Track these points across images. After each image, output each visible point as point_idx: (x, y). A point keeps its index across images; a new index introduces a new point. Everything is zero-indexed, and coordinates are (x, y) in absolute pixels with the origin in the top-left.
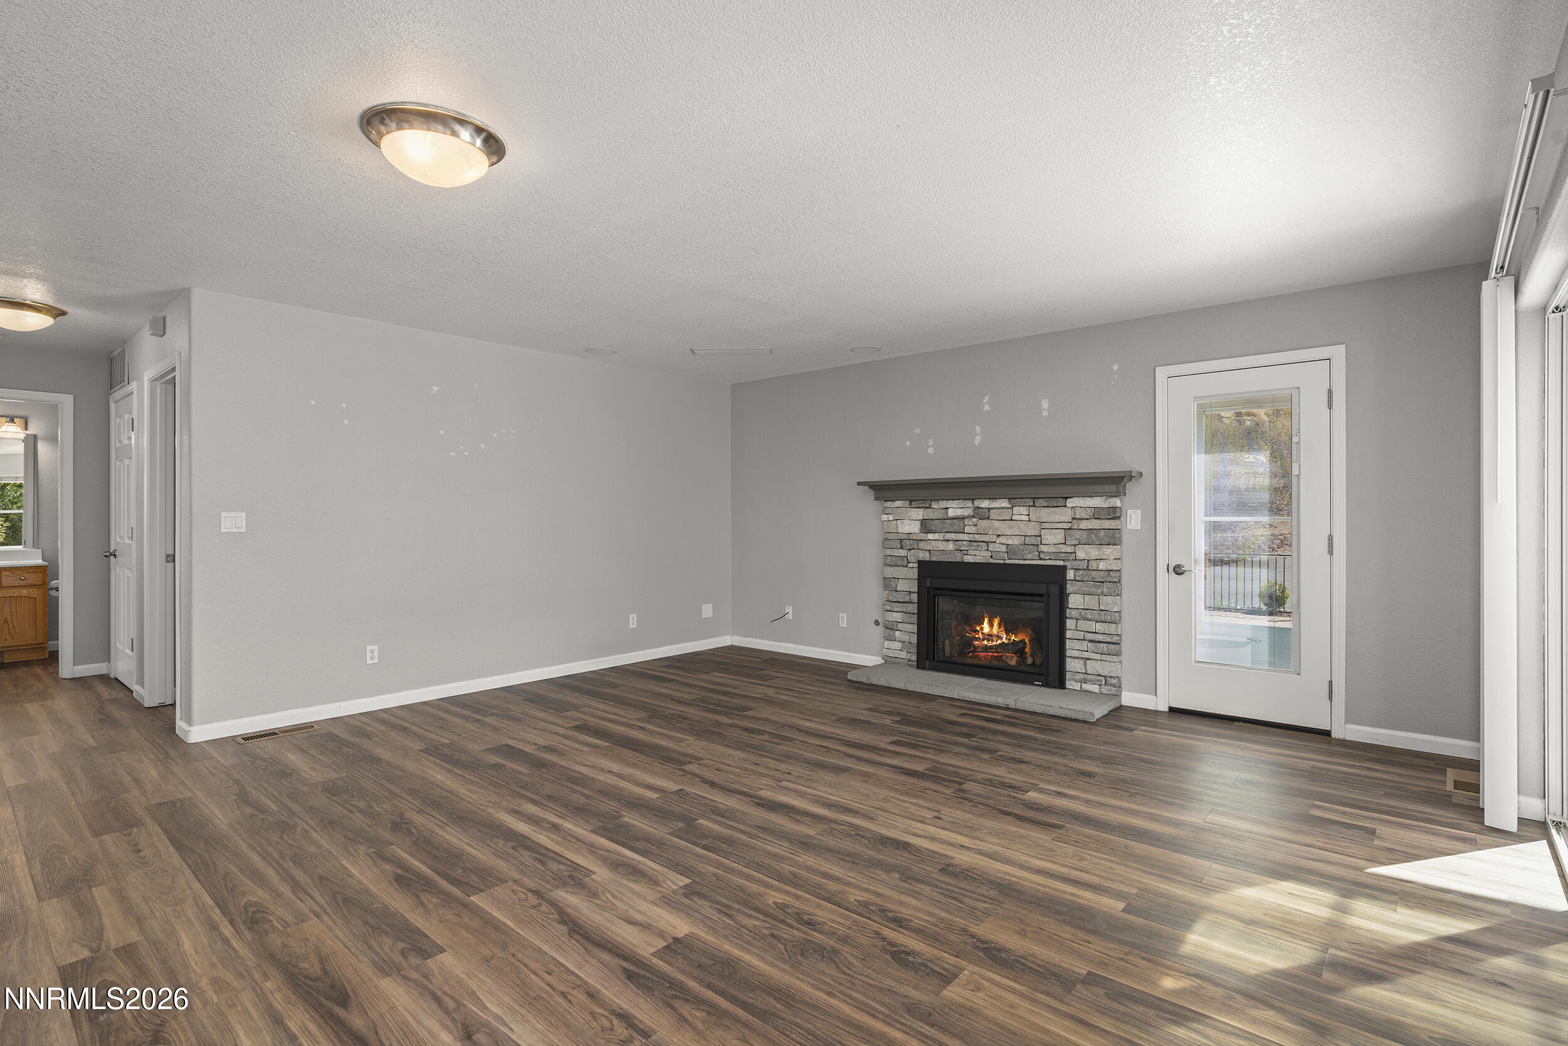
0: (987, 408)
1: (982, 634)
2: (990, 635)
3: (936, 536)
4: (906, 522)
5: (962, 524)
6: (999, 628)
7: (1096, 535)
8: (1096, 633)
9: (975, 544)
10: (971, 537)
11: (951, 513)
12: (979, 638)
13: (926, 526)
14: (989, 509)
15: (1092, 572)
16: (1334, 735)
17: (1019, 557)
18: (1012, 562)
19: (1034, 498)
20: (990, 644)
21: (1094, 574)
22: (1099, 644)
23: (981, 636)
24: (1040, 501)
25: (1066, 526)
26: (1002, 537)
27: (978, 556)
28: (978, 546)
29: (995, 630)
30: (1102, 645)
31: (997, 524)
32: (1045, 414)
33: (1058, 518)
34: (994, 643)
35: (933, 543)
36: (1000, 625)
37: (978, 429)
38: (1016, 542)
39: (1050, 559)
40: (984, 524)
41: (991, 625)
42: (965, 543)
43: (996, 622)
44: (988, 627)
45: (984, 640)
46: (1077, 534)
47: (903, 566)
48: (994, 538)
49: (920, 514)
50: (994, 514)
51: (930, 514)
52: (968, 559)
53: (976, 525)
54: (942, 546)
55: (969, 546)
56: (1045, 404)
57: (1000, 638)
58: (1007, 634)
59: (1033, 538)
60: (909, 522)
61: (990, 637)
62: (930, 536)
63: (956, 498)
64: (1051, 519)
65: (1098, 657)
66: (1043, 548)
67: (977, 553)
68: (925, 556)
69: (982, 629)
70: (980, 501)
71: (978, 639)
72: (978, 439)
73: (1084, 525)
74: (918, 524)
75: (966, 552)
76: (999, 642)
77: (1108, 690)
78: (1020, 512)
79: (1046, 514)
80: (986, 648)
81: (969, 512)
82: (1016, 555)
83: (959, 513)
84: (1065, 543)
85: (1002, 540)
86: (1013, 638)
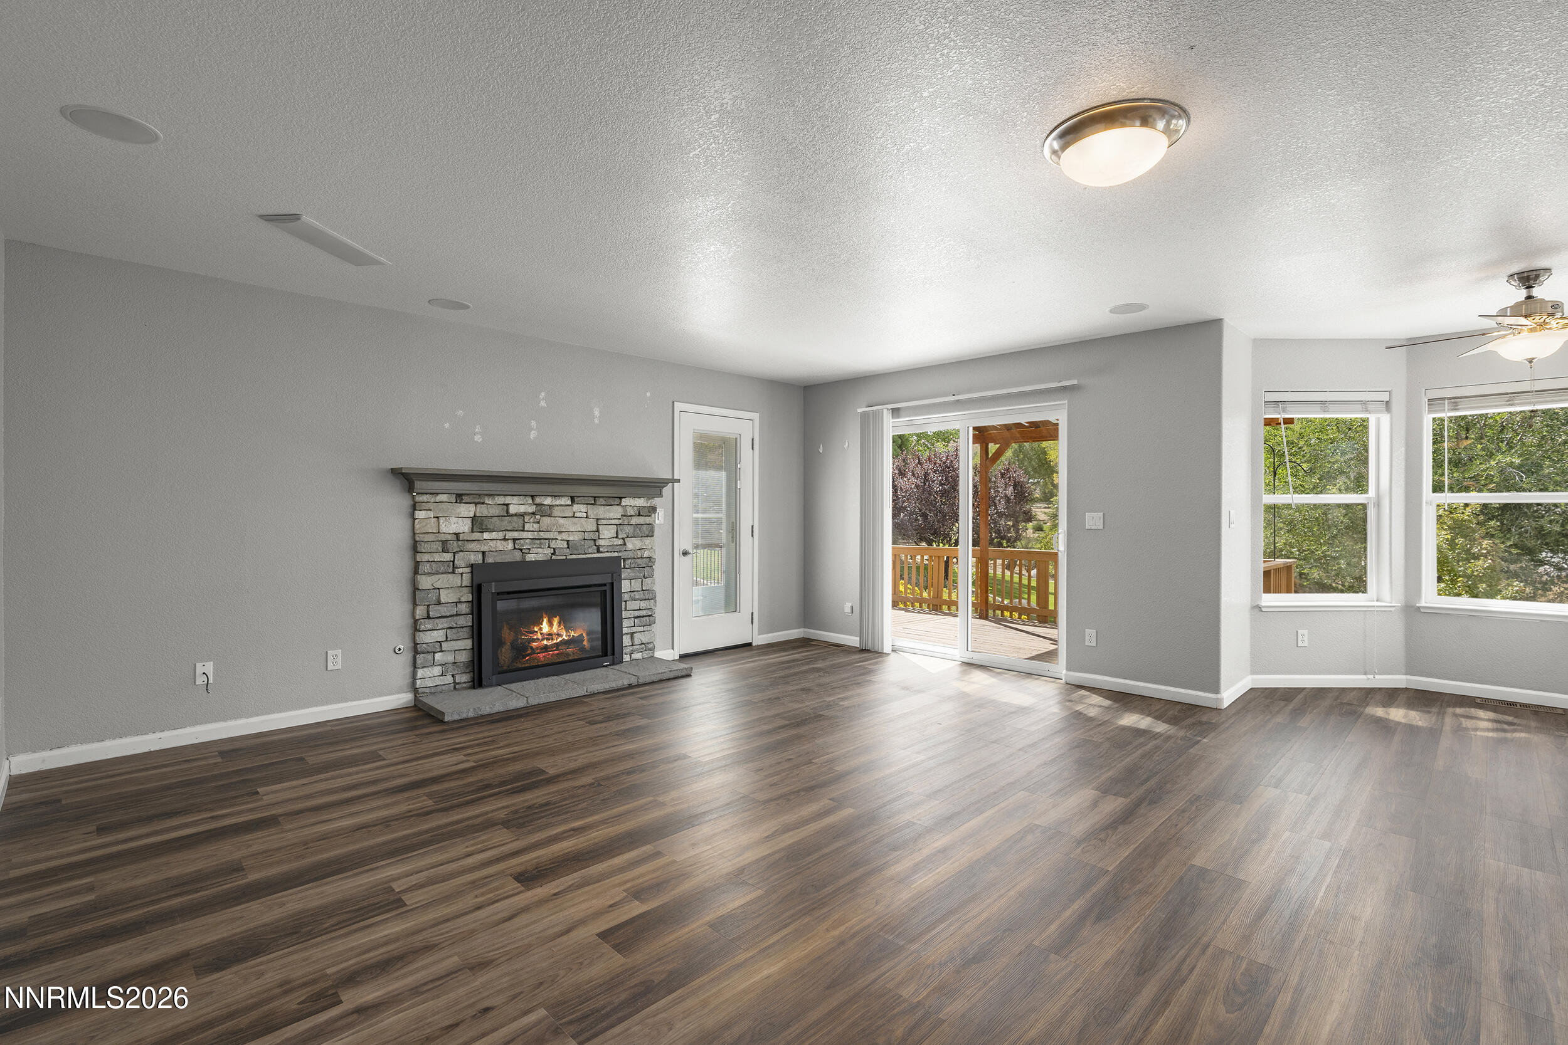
0: (543, 404)
1: (541, 634)
2: (550, 635)
3: (494, 535)
4: (453, 520)
5: (521, 521)
6: (559, 626)
7: (640, 529)
8: (640, 609)
9: (538, 542)
10: (536, 535)
11: (513, 509)
12: (538, 639)
13: (478, 523)
14: (550, 506)
15: (638, 561)
16: (754, 644)
17: (580, 552)
18: (574, 557)
19: (595, 497)
20: (550, 643)
21: (639, 561)
22: (642, 619)
23: (540, 636)
24: (601, 499)
25: (617, 522)
26: (563, 534)
27: (539, 554)
28: (541, 544)
29: (555, 629)
30: (644, 619)
31: (561, 521)
32: (596, 421)
33: (612, 515)
34: (555, 641)
35: (492, 544)
36: (559, 623)
37: (533, 423)
38: (576, 538)
39: (607, 552)
40: (546, 521)
41: (551, 624)
42: (527, 541)
43: (556, 621)
44: (547, 626)
45: (543, 640)
46: (628, 529)
47: (449, 573)
48: (556, 535)
49: (468, 510)
50: (557, 512)
51: (482, 511)
52: (530, 558)
53: (538, 523)
54: (500, 545)
55: (530, 544)
56: (597, 413)
57: (559, 635)
58: (567, 631)
59: (592, 533)
60: (458, 520)
61: (550, 636)
62: (486, 536)
63: (516, 493)
64: (608, 515)
65: (641, 629)
66: (601, 542)
67: (540, 550)
68: (477, 559)
69: (541, 629)
70: (542, 497)
71: (534, 640)
72: (533, 434)
73: (634, 521)
74: (469, 522)
75: (527, 551)
76: (560, 639)
77: (647, 655)
78: (580, 509)
79: (601, 511)
80: (546, 648)
81: (532, 509)
82: (577, 550)
83: (522, 509)
84: (617, 537)
85: (565, 536)
86: (572, 634)
